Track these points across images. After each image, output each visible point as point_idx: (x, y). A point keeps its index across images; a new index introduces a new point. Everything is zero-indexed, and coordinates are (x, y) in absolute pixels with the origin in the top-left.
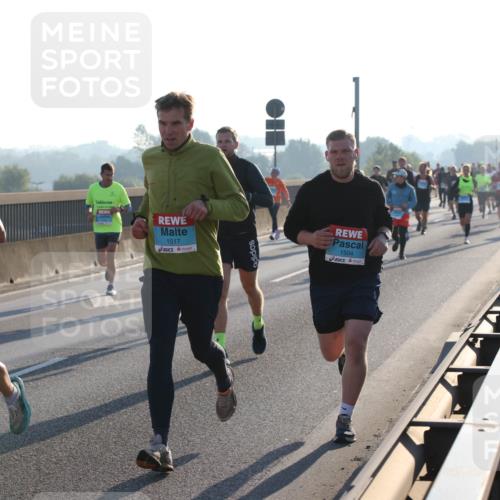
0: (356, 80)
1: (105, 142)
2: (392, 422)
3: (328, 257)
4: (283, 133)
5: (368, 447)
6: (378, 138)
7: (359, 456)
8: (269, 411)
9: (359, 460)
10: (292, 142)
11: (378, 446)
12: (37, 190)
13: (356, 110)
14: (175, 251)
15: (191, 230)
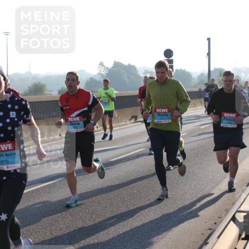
0: (209, 39)
1: (84, 71)
2: (227, 211)
3: (222, 125)
4: (173, 66)
5: (215, 223)
6: (220, 69)
7: (211, 228)
8: (166, 205)
9: (211, 229)
10: (177, 70)
11: (220, 223)
12: (50, 94)
13: (209, 54)
14: (163, 122)
15: (169, 114)
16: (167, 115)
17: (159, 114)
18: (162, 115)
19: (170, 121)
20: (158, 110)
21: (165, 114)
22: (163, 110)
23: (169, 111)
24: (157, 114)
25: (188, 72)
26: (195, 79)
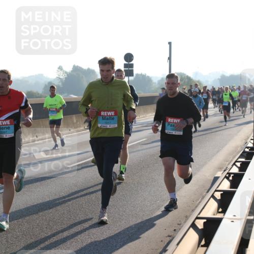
3: (166, 131)
14: (108, 127)
15: (116, 118)
16: (113, 119)
17: (104, 118)
18: (108, 119)
19: (116, 126)
20: (102, 113)
21: (111, 118)
22: (109, 113)
23: (116, 114)
24: (101, 117)
25: (148, 77)
26: (155, 83)
